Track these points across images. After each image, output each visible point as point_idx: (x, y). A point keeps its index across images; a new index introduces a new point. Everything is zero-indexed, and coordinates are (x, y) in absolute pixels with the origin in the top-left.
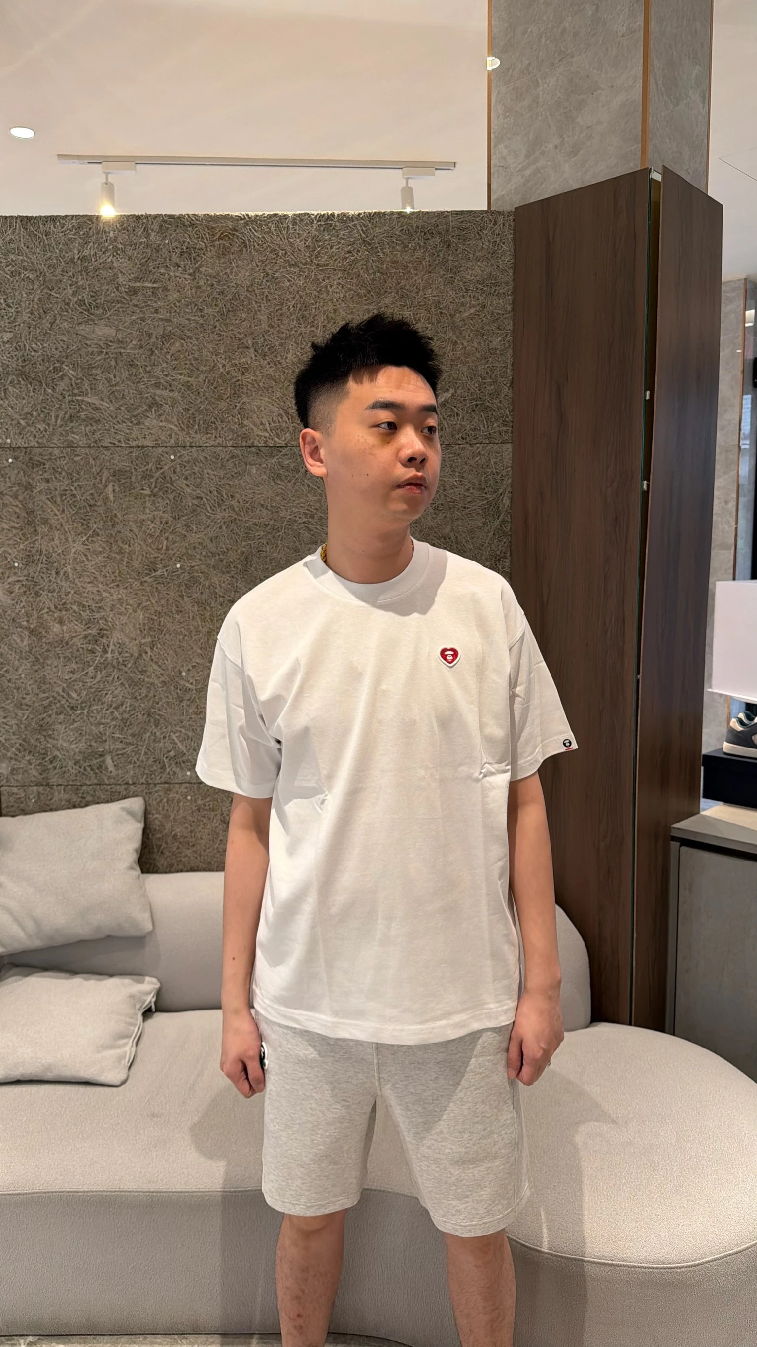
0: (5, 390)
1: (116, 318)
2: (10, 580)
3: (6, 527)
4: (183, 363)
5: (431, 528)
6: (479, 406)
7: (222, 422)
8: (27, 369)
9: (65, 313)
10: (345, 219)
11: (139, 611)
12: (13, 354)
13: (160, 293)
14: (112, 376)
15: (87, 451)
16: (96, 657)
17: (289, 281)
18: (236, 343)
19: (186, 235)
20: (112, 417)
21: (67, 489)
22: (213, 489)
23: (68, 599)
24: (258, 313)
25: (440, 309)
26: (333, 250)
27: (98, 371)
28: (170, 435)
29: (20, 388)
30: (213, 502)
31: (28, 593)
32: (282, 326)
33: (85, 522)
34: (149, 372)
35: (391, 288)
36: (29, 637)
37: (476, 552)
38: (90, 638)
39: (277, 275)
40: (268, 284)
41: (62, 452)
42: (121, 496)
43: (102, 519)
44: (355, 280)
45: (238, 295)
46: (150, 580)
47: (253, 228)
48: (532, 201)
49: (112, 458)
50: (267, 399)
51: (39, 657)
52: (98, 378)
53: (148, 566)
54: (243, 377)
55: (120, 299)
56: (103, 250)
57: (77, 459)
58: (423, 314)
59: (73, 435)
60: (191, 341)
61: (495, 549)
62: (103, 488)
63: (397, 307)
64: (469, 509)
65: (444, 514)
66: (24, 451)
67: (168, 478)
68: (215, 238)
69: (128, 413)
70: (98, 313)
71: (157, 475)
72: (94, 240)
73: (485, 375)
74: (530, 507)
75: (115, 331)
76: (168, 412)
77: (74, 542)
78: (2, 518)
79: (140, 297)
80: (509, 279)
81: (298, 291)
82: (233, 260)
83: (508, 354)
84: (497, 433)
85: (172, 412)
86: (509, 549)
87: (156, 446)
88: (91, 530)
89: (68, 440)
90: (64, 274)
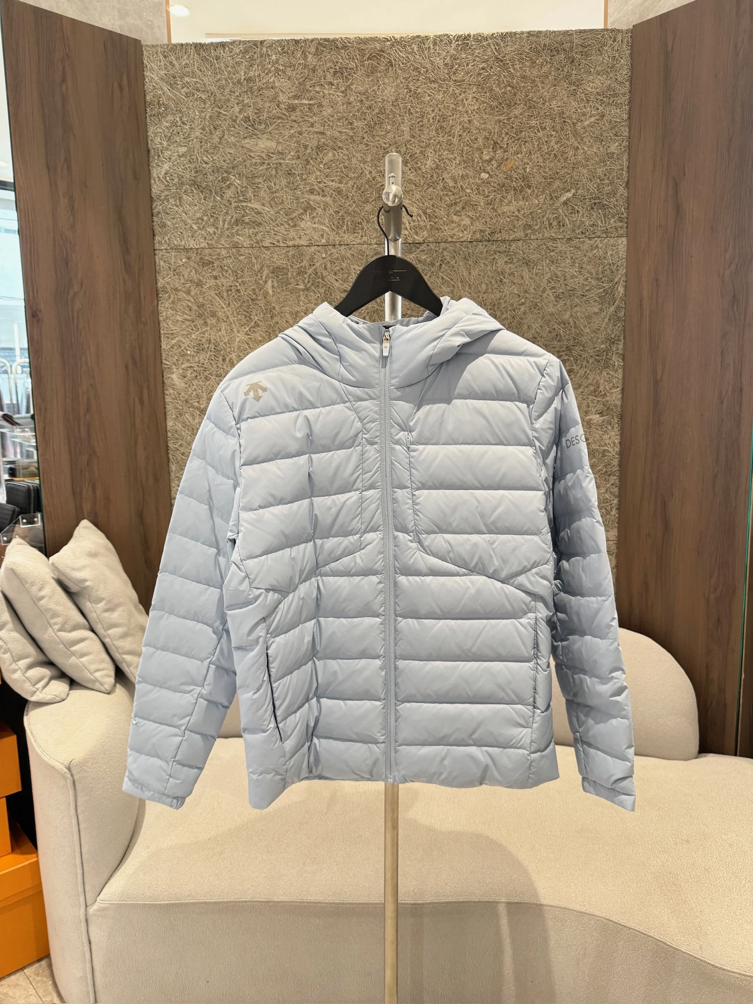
0: (180, 198)
1: (276, 132)
2: (183, 366)
3: (179, 318)
4: (334, 171)
5: (552, 314)
6: (597, 204)
7: (368, 222)
8: (199, 179)
9: (232, 129)
10: (480, 39)
12: (187, 166)
13: (315, 109)
14: (273, 184)
15: (251, 252)
17: (429, 95)
19: (339, 56)
20: (272, 220)
21: (232, 285)
24: (402, 125)
25: (564, 118)
26: (469, 67)
27: (261, 180)
28: (322, 236)
29: (193, 196)
31: (199, 377)
32: (422, 136)
33: (248, 314)
34: (305, 180)
35: (520, 100)
37: (592, 336)
39: (419, 90)
40: (411, 99)
41: (228, 252)
42: (279, 291)
43: (263, 312)
44: (488, 94)
45: (384, 110)
47: (398, 49)
48: (650, 17)
49: (272, 257)
50: (408, 201)
52: (259, 186)
55: (280, 115)
56: (266, 71)
57: (242, 258)
58: (548, 123)
59: (238, 237)
60: (342, 151)
61: (610, 333)
62: (263, 284)
63: (525, 117)
64: (587, 297)
65: (564, 302)
66: (195, 252)
67: (320, 274)
68: (364, 59)
69: (286, 217)
70: (261, 128)
71: (310, 271)
72: (258, 63)
73: (603, 177)
74: (645, 293)
75: (276, 144)
76: (321, 214)
77: (238, 332)
78: (176, 311)
79: (298, 113)
80: (627, 90)
81: (438, 104)
82: (380, 78)
83: (624, 157)
84: (614, 228)
85: (324, 215)
86: (622, 333)
87: (310, 245)
88: (252, 321)
89: (233, 241)
90: (232, 94)
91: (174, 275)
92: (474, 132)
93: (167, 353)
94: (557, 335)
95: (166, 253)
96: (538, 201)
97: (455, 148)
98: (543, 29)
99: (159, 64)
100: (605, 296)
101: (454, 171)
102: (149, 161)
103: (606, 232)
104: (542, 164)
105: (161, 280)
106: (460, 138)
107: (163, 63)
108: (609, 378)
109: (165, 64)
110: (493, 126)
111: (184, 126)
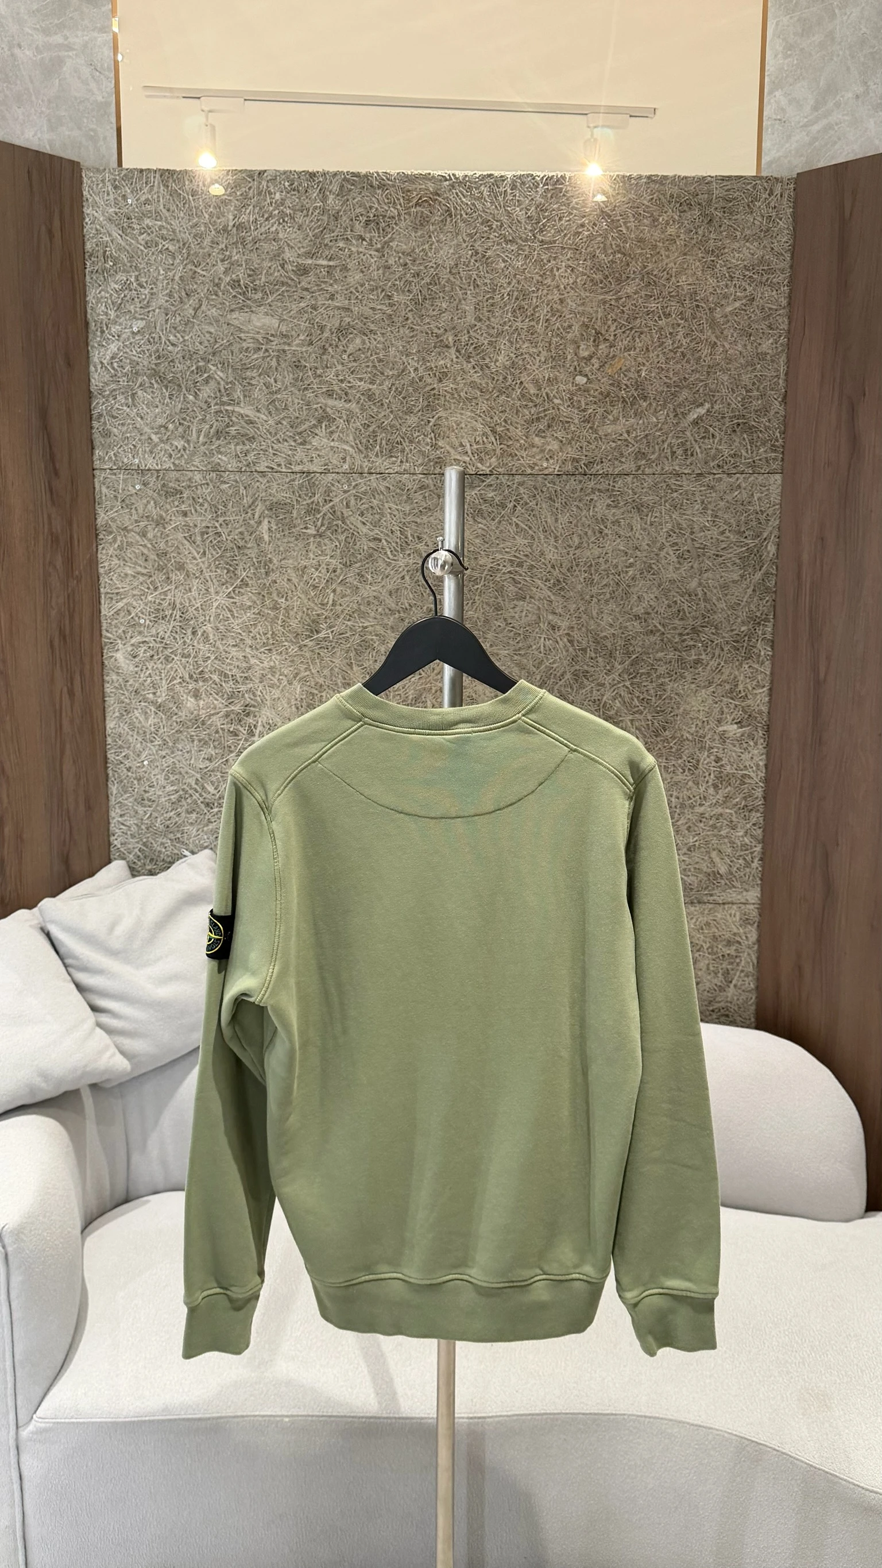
0: (133, 395)
1: (279, 304)
2: (133, 641)
3: (130, 572)
4: (363, 365)
5: (672, 581)
6: (742, 426)
7: (411, 442)
8: (162, 368)
9: (214, 297)
11: (295, 683)
12: (144, 348)
13: (337, 274)
14: (272, 381)
15: (237, 478)
16: (241, 740)
17: (504, 261)
19: (373, 199)
20: (270, 433)
21: (209, 525)
22: (395, 528)
23: (207, 666)
24: (463, 302)
25: (696, 301)
26: (563, 222)
27: (254, 374)
28: (344, 459)
29: (153, 392)
30: (394, 545)
31: (156, 657)
32: (492, 319)
33: (231, 568)
34: (320, 376)
35: (634, 272)
36: (156, 714)
37: (729, 613)
38: (232, 716)
39: (489, 253)
40: (477, 265)
41: (204, 478)
42: (278, 536)
43: (253, 565)
44: (588, 263)
45: (438, 279)
46: (311, 644)
47: (460, 191)
48: (821, 165)
49: (269, 487)
50: (469, 414)
51: (167, 739)
52: (253, 382)
53: (309, 625)
54: (441, 385)
55: (286, 280)
56: (266, 216)
57: (224, 486)
58: (674, 307)
59: (220, 456)
60: (376, 337)
61: (755, 610)
62: (255, 525)
63: (641, 297)
64: (723, 558)
65: (690, 564)
66: (155, 475)
67: (339, 513)
68: (411, 204)
69: (291, 429)
70: (256, 298)
71: (324, 509)
72: (254, 203)
73: (751, 387)
74: (805, 557)
75: (278, 321)
76: (343, 429)
77: (217, 593)
78: (124, 560)
79: (312, 278)
80: (786, 265)
81: (516, 274)
82: (433, 233)
83: (781, 360)
84: (764, 460)
85: (348, 429)
86: (772, 609)
87: (326, 472)
88: (238, 578)
89: (212, 462)
90: (214, 246)
91: (122, 507)
93: (109, 621)
94: (679, 611)
95: (111, 474)
96: (657, 419)
97: (540, 338)
98: (671, 174)
99: (106, 198)
100: (749, 557)
101: (537, 372)
102: (87, 337)
103: (753, 465)
104: (663, 366)
105: (103, 515)
106: (546, 324)
107: (112, 197)
108: (752, 673)
109: (115, 199)
110: (595, 309)
111: (142, 290)
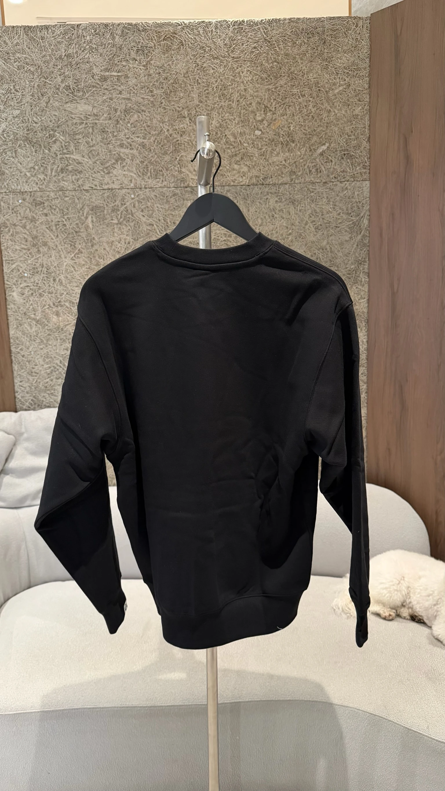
0: (16, 151)
1: (92, 98)
2: (22, 286)
3: (18, 248)
4: (139, 129)
5: (313, 242)
6: (346, 155)
7: (167, 170)
8: (30, 136)
9: (56, 95)
10: (252, 24)
12: (21, 125)
13: (123, 80)
14: (90, 140)
15: (74, 194)
17: (213, 69)
18: (176, 114)
19: (140, 37)
20: (90, 169)
21: (60, 220)
22: (161, 218)
23: (62, 298)
24: (192, 92)
25: (319, 87)
26: (244, 46)
27: (80, 136)
28: (131, 181)
29: (26, 149)
30: (161, 227)
31: (34, 294)
32: (208, 101)
33: (73, 244)
34: (116, 136)
35: (284, 73)
36: (36, 325)
37: (344, 258)
39: (205, 65)
40: (198, 71)
41: (56, 194)
42: (97, 225)
43: (85, 241)
44: (259, 68)
45: (178, 80)
47: (187, 31)
48: (384, 7)
49: (91, 198)
51: (43, 339)
52: (80, 141)
54: (182, 138)
55: (95, 84)
56: (82, 49)
57: (66, 199)
58: (307, 91)
59: (64, 182)
60: (145, 113)
61: (358, 256)
62: (84, 219)
63: (289, 86)
64: (340, 228)
65: (322, 232)
66: (29, 194)
67: (130, 211)
68: (161, 39)
69: (101, 166)
70: (79, 95)
71: (122, 209)
72: (76, 42)
73: (350, 133)
74: (384, 225)
75: (92, 107)
76: (129, 164)
77: (66, 257)
78: (15, 242)
79: (109, 83)
80: (367, 65)
81: (220, 76)
82: (174, 55)
83: (366, 118)
84: (359, 174)
85: (132, 164)
86: (367, 256)
87: (122, 188)
88: (77, 249)
89: (60, 186)
90: (55, 67)
91: (12, 213)
92: (249, 98)
93: (8, 275)
95: (6, 195)
96: (300, 153)
97: (235, 111)
98: (302, 17)
101: (234, 129)
103: (353, 177)
104: (302, 124)
105: (2, 218)
106: (238, 103)
108: (358, 291)
110: (264, 93)
111: (17, 93)
